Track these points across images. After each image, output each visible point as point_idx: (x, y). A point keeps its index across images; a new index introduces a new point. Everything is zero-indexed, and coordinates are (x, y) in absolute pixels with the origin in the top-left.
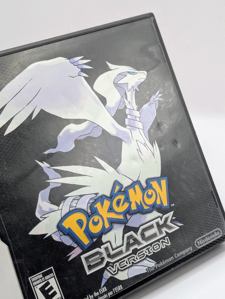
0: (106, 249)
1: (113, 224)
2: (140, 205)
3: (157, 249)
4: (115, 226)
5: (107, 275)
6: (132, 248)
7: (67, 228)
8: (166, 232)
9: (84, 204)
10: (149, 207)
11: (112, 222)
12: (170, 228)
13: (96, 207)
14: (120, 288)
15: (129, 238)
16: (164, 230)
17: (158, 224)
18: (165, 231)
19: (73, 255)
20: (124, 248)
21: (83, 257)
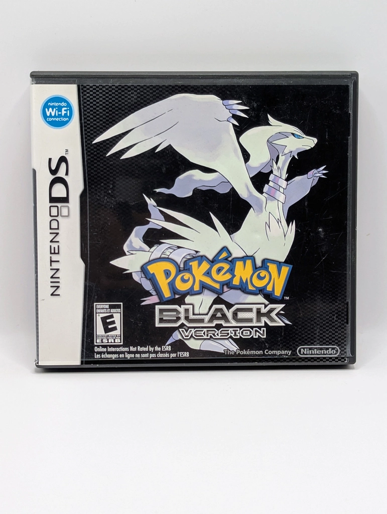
1: (204, 289)
2: (244, 282)
3: (246, 335)
5: (176, 336)
7: (151, 273)
8: (265, 323)
9: (178, 257)
10: (255, 289)
11: (204, 287)
13: (191, 265)
14: (186, 355)
18: (265, 321)
19: (148, 301)
21: (157, 307)
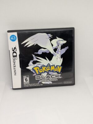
0: (42, 76)
4: (45, 72)
6: (48, 78)
12: (59, 77)
15: (48, 76)
16: (57, 77)
17: (56, 75)
20: (46, 77)
